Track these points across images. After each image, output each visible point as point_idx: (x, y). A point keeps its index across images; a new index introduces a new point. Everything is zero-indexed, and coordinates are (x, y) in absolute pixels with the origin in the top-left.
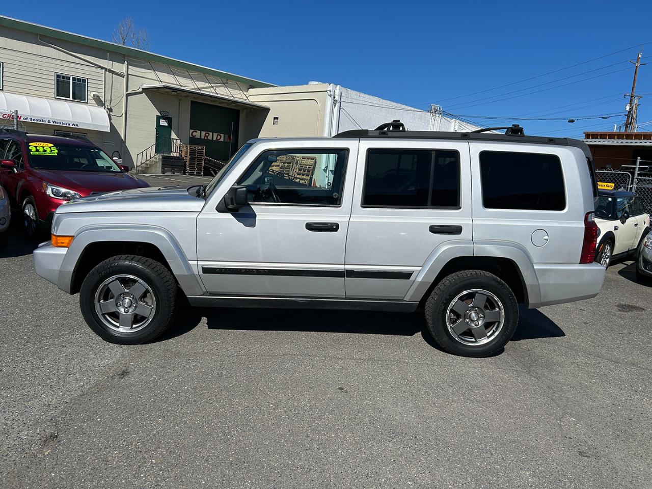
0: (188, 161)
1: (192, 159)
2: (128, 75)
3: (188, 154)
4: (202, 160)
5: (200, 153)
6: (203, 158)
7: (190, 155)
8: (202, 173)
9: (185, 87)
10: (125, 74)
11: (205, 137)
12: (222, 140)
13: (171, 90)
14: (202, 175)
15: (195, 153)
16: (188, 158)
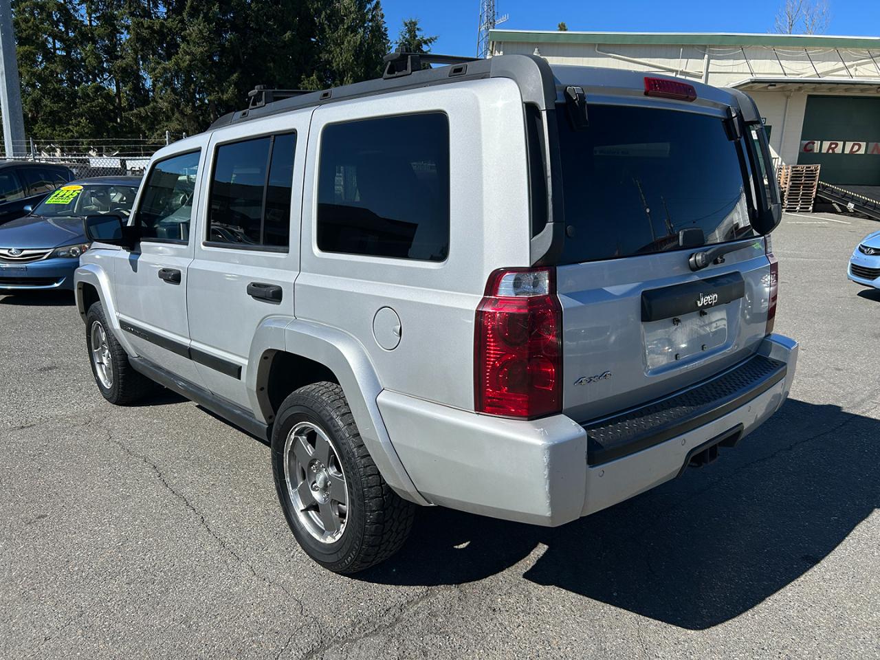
0: (787, 189)
1: (795, 187)
2: (708, 73)
3: (788, 180)
4: (813, 187)
5: (811, 176)
6: (816, 183)
7: (791, 180)
8: (811, 208)
9: (798, 75)
10: (704, 74)
11: (828, 150)
12: (862, 151)
13: (767, 85)
14: (809, 211)
15: (802, 177)
16: (787, 186)
